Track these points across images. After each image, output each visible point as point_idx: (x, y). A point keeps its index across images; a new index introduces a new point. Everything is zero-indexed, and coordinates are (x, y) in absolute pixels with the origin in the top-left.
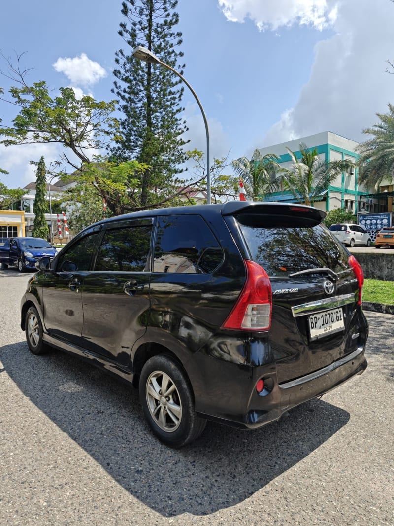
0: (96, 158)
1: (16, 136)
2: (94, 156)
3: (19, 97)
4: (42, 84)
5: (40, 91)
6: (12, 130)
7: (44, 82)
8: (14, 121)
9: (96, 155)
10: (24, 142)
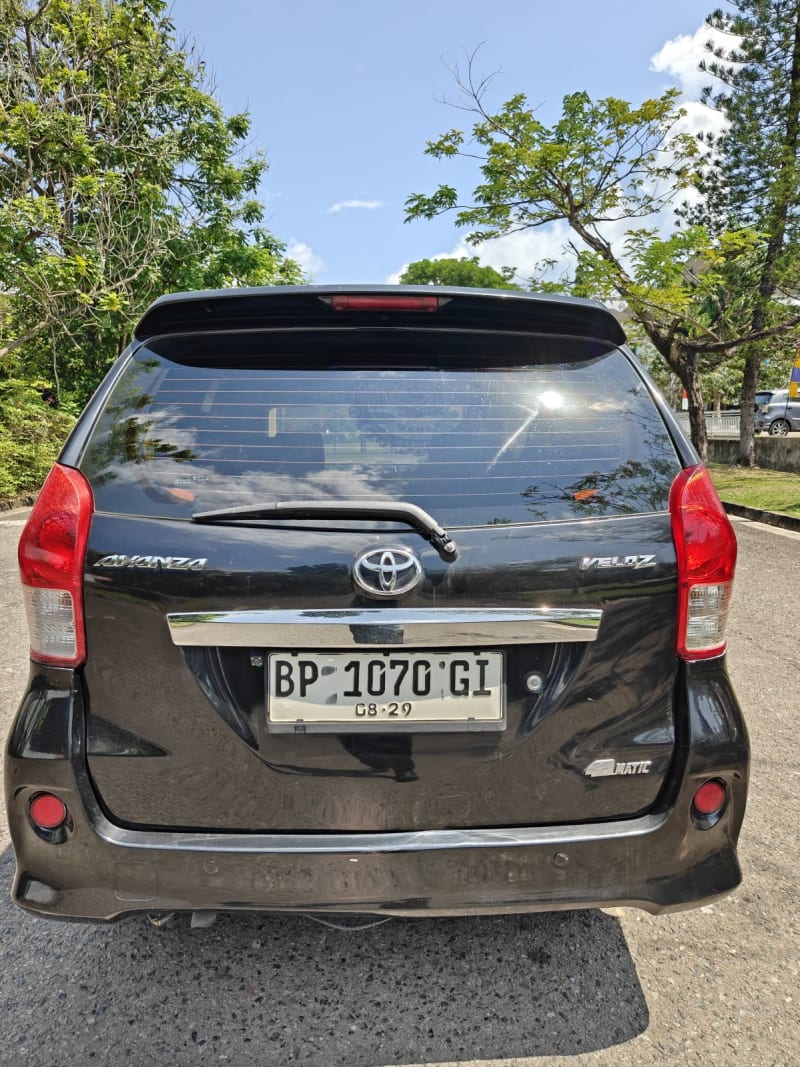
0: (633, 237)
1: (494, 223)
2: (631, 232)
3: (490, 141)
4: (517, 102)
5: (515, 117)
6: (479, 211)
7: (522, 97)
8: (476, 193)
9: (635, 231)
10: (509, 230)
